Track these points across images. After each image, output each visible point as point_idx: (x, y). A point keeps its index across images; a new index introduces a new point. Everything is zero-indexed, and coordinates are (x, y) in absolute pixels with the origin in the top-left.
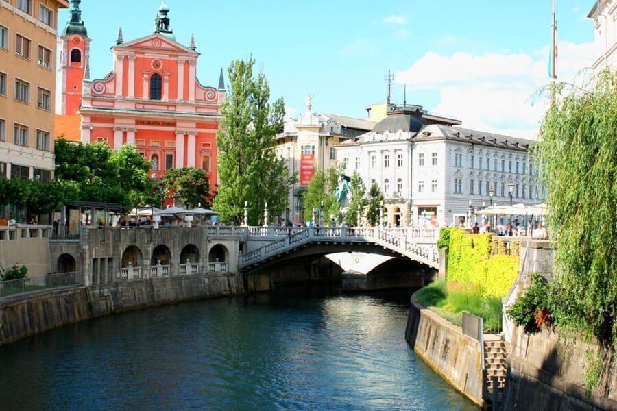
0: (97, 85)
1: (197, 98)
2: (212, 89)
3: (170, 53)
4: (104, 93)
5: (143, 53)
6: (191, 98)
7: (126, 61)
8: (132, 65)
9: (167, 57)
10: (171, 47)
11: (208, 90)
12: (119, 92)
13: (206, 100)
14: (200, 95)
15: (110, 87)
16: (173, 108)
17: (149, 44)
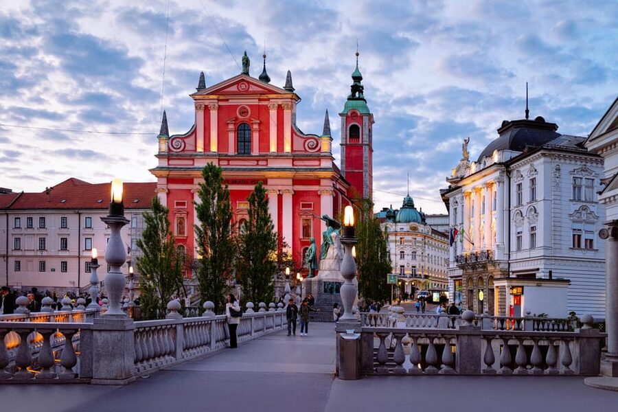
0: (175, 141)
1: (294, 149)
2: (313, 137)
3: (258, 96)
4: (183, 150)
5: (227, 100)
6: (287, 148)
7: (207, 110)
8: (214, 114)
9: (255, 102)
10: (260, 89)
11: (309, 138)
12: (200, 149)
13: (306, 150)
14: (299, 145)
15: (190, 141)
16: (264, 163)
17: (234, 88)
